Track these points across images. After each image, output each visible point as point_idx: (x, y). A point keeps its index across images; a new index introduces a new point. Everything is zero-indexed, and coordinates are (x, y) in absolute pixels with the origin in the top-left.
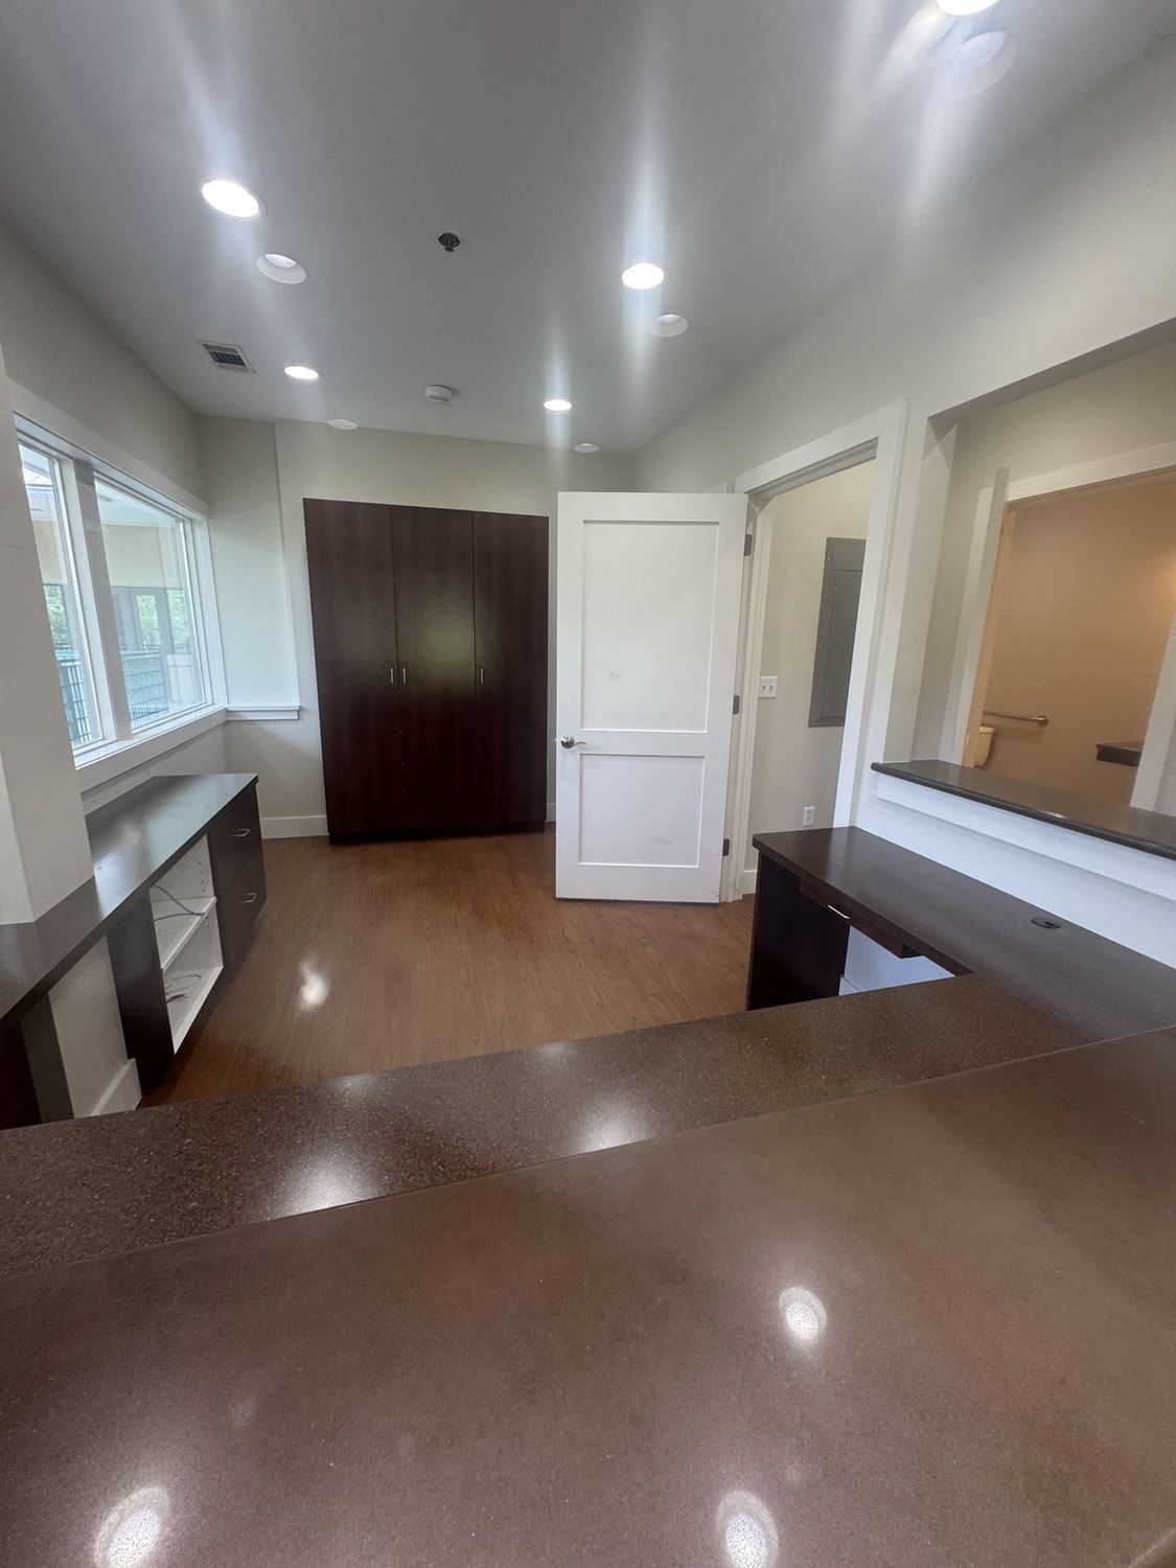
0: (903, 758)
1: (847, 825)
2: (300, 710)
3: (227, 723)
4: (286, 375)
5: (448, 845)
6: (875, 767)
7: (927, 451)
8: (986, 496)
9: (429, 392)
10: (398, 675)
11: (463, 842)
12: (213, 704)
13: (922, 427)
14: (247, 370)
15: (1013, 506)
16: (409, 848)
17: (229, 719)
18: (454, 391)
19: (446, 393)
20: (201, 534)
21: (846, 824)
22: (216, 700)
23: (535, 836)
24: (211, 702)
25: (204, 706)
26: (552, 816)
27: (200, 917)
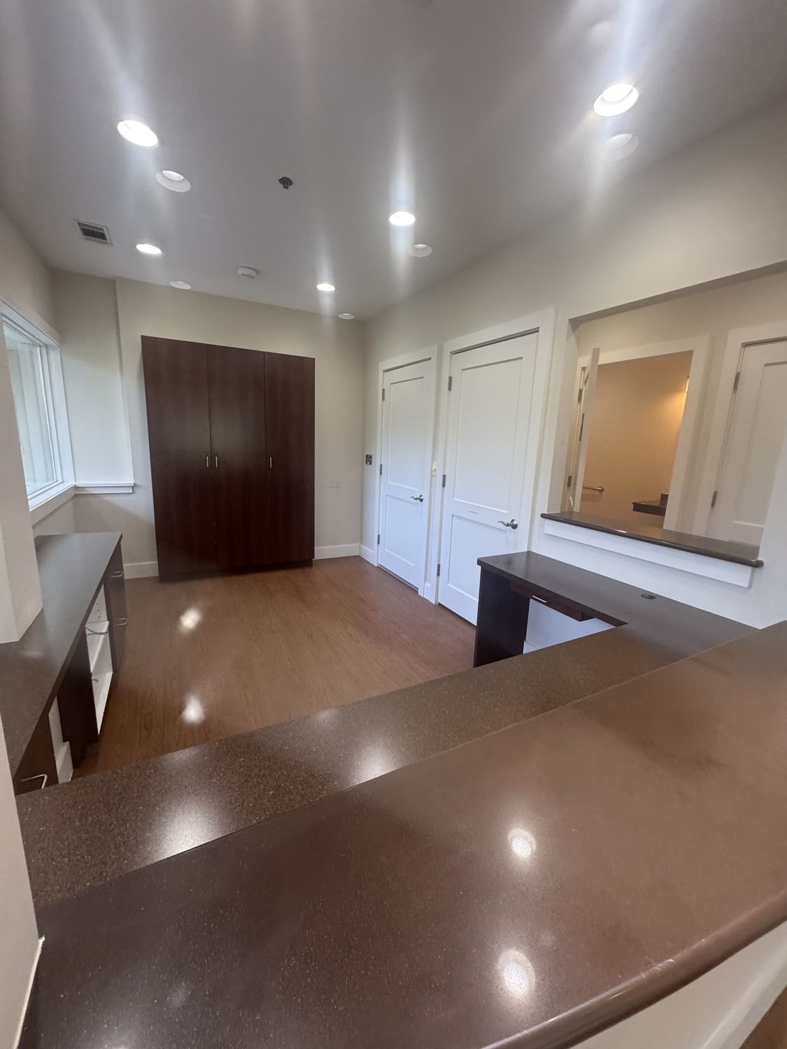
0: (557, 511)
1: (526, 551)
2: (134, 487)
3: (76, 496)
4: (137, 250)
6: (543, 516)
9: (241, 271)
10: (212, 460)
12: (63, 482)
13: (565, 325)
14: (106, 243)
15: (601, 368)
17: (77, 493)
18: (257, 272)
19: (253, 273)
20: (55, 357)
22: (65, 479)
23: (307, 570)
24: (61, 481)
25: (55, 484)
26: (317, 556)
27: (103, 636)
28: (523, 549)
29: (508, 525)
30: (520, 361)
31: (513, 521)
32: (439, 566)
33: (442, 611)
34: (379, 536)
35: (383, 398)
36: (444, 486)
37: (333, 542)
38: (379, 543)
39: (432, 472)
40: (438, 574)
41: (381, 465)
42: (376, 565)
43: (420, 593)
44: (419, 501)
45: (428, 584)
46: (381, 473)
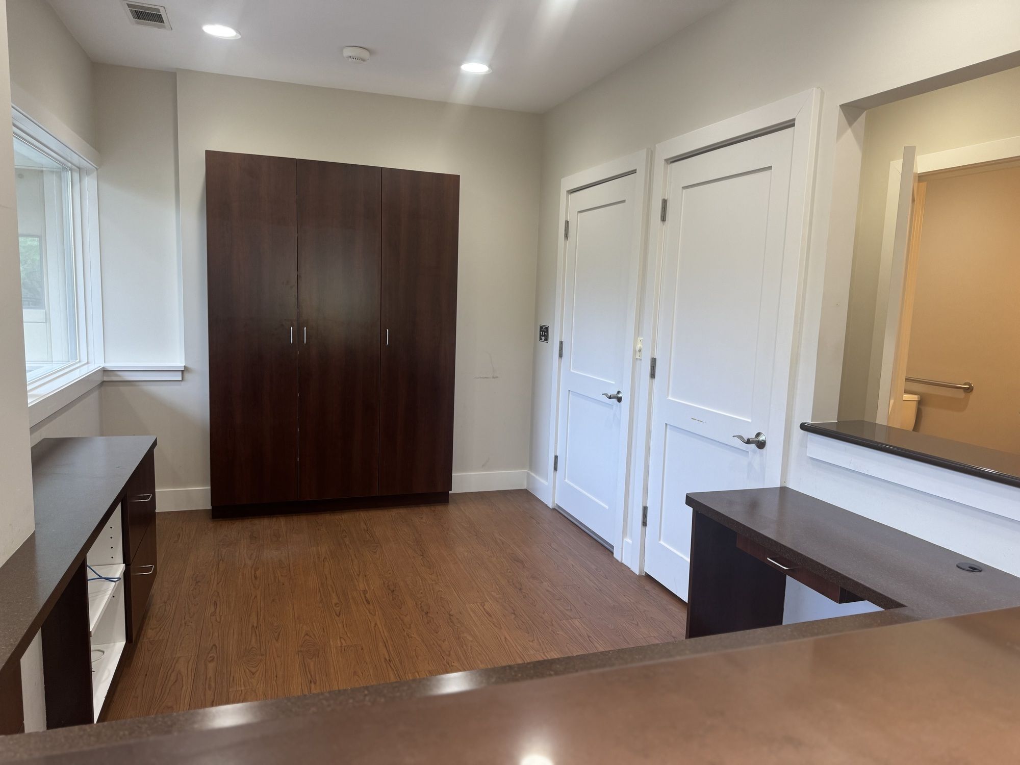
0: (830, 418)
1: (779, 486)
2: (184, 371)
3: (103, 383)
4: (203, 31)
5: (345, 519)
6: (803, 427)
7: (840, 134)
8: (896, 166)
9: (347, 52)
10: (298, 333)
11: (363, 516)
12: (88, 363)
13: (835, 116)
14: (164, 27)
15: (922, 178)
16: (302, 522)
17: (106, 379)
18: (372, 53)
19: (365, 54)
20: (90, 183)
21: (777, 485)
22: (91, 358)
23: (439, 508)
24: (86, 362)
25: (78, 365)
26: (458, 487)
27: (113, 584)
28: (773, 481)
29: (748, 442)
30: (767, 173)
31: (758, 435)
32: (645, 509)
33: (648, 586)
34: (556, 457)
35: (566, 236)
36: (653, 375)
37: (485, 466)
38: (556, 469)
39: (635, 352)
40: (644, 524)
41: (561, 343)
42: (551, 506)
43: (617, 555)
44: (615, 401)
45: (628, 540)
46: (561, 355)
